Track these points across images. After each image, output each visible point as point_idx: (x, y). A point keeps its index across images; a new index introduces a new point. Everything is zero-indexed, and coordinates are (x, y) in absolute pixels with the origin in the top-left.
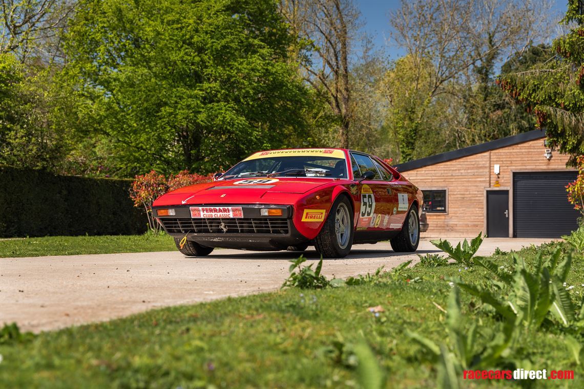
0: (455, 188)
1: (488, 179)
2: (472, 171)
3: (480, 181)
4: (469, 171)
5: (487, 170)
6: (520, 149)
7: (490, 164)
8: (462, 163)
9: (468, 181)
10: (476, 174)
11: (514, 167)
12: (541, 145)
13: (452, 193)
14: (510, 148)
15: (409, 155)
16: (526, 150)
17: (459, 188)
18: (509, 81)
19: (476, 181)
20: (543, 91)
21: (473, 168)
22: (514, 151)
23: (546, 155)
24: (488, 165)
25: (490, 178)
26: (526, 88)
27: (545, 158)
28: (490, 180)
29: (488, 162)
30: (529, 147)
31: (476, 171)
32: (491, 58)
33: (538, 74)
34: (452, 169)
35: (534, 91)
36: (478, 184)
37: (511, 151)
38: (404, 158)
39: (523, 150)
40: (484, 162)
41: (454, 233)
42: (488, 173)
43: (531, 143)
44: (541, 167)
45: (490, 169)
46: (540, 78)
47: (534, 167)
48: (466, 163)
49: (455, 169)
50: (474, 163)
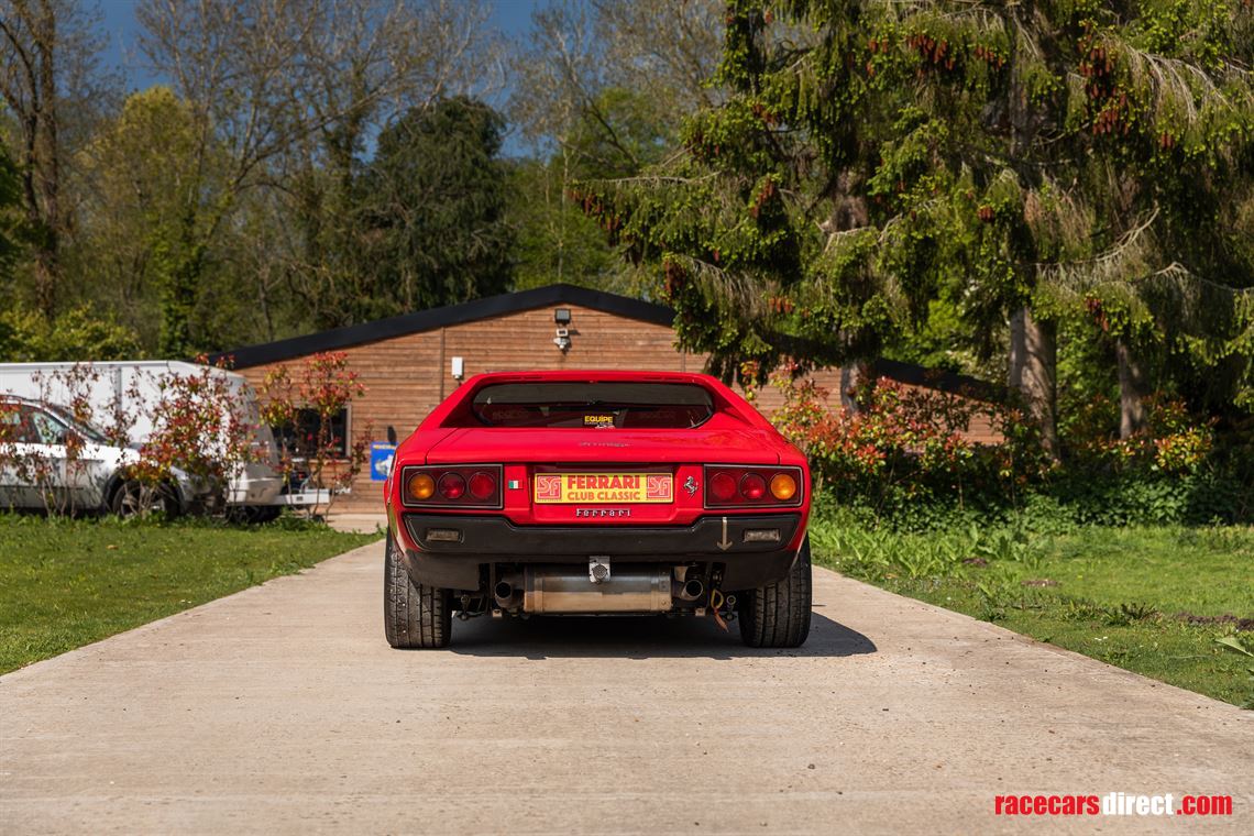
0: (367, 404)
1: (438, 388)
2: (405, 369)
3: (423, 393)
4: (398, 369)
5: (437, 369)
6: (506, 326)
7: (443, 355)
8: (382, 352)
9: (397, 391)
10: (412, 375)
11: (493, 365)
12: (548, 319)
13: (360, 416)
14: (484, 323)
15: (184, 317)
16: (518, 330)
17: (375, 405)
18: (602, 195)
19: (411, 392)
20: (673, 222)
21: (406, 364)
22: (493, 329)
23: (557, 341)
24: (438, 357)
25: (443, 385)
26: (635, 214)
27: (555, 348)
28: (442, 390)
29: (439, 352)
30: (524, 324)
31: (413, 368)
32: (357, 117)
33: (658, 186)
34: (361, 363)
35: (653, 221)
36: (419, 399)
37: (488, 329)
38: (171, 324)
39: (513, 330)
40: (429, 352)
41: (363, 504)
42: (438, 376)
43: (528, 315)
44: (548, 366)
45: (443, 367)
46: (662, 196)
47: (533, 365)
48: (391, 351)
49: (367, 363)
50: (407, 352)
